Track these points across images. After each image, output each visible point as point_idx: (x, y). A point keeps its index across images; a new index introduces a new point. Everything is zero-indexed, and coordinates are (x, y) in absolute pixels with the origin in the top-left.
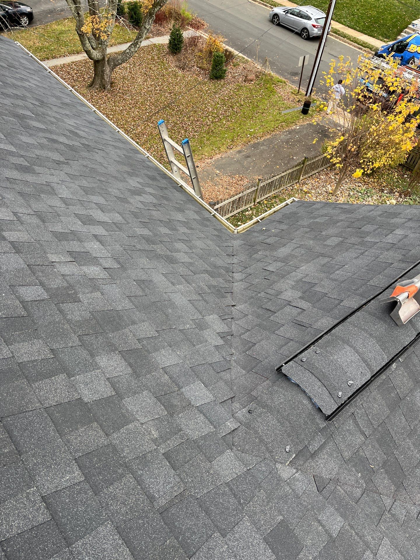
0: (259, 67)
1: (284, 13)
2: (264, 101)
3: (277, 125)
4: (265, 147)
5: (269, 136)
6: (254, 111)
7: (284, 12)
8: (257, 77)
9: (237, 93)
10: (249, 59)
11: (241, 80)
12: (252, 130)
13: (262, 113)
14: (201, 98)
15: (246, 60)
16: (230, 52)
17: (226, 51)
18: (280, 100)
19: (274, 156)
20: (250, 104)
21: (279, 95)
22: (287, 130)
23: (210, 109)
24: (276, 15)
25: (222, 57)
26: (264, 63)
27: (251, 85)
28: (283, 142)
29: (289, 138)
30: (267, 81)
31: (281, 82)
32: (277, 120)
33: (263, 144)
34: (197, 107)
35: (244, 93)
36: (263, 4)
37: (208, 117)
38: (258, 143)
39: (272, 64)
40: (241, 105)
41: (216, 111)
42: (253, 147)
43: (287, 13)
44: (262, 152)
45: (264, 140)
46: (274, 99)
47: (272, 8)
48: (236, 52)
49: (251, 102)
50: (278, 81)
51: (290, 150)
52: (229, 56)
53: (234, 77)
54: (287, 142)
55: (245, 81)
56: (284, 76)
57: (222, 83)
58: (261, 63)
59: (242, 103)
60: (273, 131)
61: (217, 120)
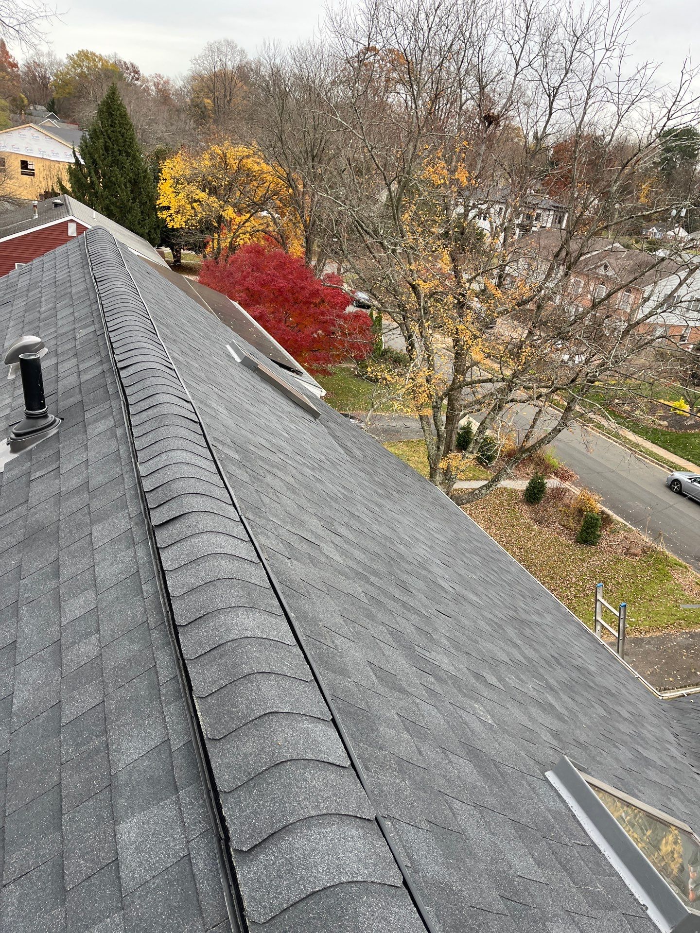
0: (646, 539)
1: (690, 481)
2: (653, 585)
3: (672, 622)
4: (651, 647)
5: (658, 634)
6: (637, 595)
7: (690, 479)
8: (644, 552)
9: (614, 567)
10: (633, 528)
11: (620, 551)
12: (633, 620)
13: (650, 601)
14: (562, 562)
15: (630, 528)
16: (608, 516)
17: (603, 512)
18: (677, 589)
19: (666, 663)
20: (632, 585)
21: (677, 582)
22: (687, 631)
23: (574, 579)
24: (676, 481)
25: (597, 520)
26: (657, 536)
27: (635, 561)
28: (681, 647)
29: (690, 642)
30: (658, 561)
31: (681, 566)
32: (672, 615)
33: (649, 643)
34: (555, 573)
35: (623, 570)
36: (658, 464)
37: (570, 588)
38: (642, 639)
39: (668, 541)
40: (618, 583)
41: (581, 584)
42: (634, 643)
43: (694, 481)
44: (647, 653)
45: (651, 637)
46: (669, 585)
47: (672, 472)
48: (615, 517)
49: (633, 583)
50: (676, 564)
51: (692, 661)
52: (607, 520)
53: (611, 546)
54: (688, 648)
55: (626, 554)
56: (685, 559)
57: (593, 550)
58: (650, 536)
59: (620, 581)
60: (665, 628)
61: (582, 595)
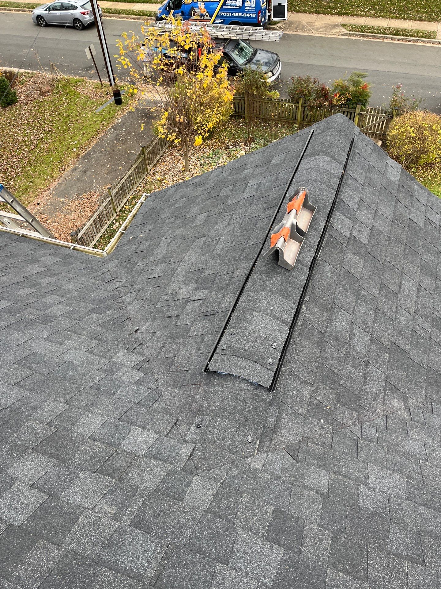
0: (48, 75)
1: (47, 12)
2: (72, 107)
3: (98, 127)
4: (98, 154)
5: (96, 142)
6: (67, 122)
7: (46, 10)
8: (52, 86)
9: (39, 110)
10: (35, 72)
11: (36, 95)
12: (76, 142)
13: (77, 121)
14: (4, 131)
15: (32, 74)
16: (10, 72)
17: (5, 72)
18: (88, 101)
19: (112, 158)
20: (60, 117)
21: (84, 95)
22: (110, 127)
23: (20, 139)
24: (39, 17)
25: (4, 81)
26: (52, 69)
27: (50, 97)
28: (112, 141)
29: (116, 134)
30: (64, 87)
31: (80, 82)
32: (95, 122)
33: (94, 152)
34: (4, 143)
35: (47, 108)
36: (20, 10)
37: (21, 148)
38: (89, 153)
39: (60, 67)
40: (50, 121)
41: (27, 139)
42: (86, 159)
43: (49, 10)
44: (97, 160)
45: (93, 147)
46: (81, 101)
47: (32, 11)
48: (16, 70)
49: (59, 114)
50: (76, 82)
51: (124, 146)
52: (11, 76)
53: (28, 96)
54: (117, 139)
55: (41, 95)
56: (79, 75)
57: (18, 107)
58: (49, 71)
59: (51, 119)
60: (98, 134)
61: (33, 147)
